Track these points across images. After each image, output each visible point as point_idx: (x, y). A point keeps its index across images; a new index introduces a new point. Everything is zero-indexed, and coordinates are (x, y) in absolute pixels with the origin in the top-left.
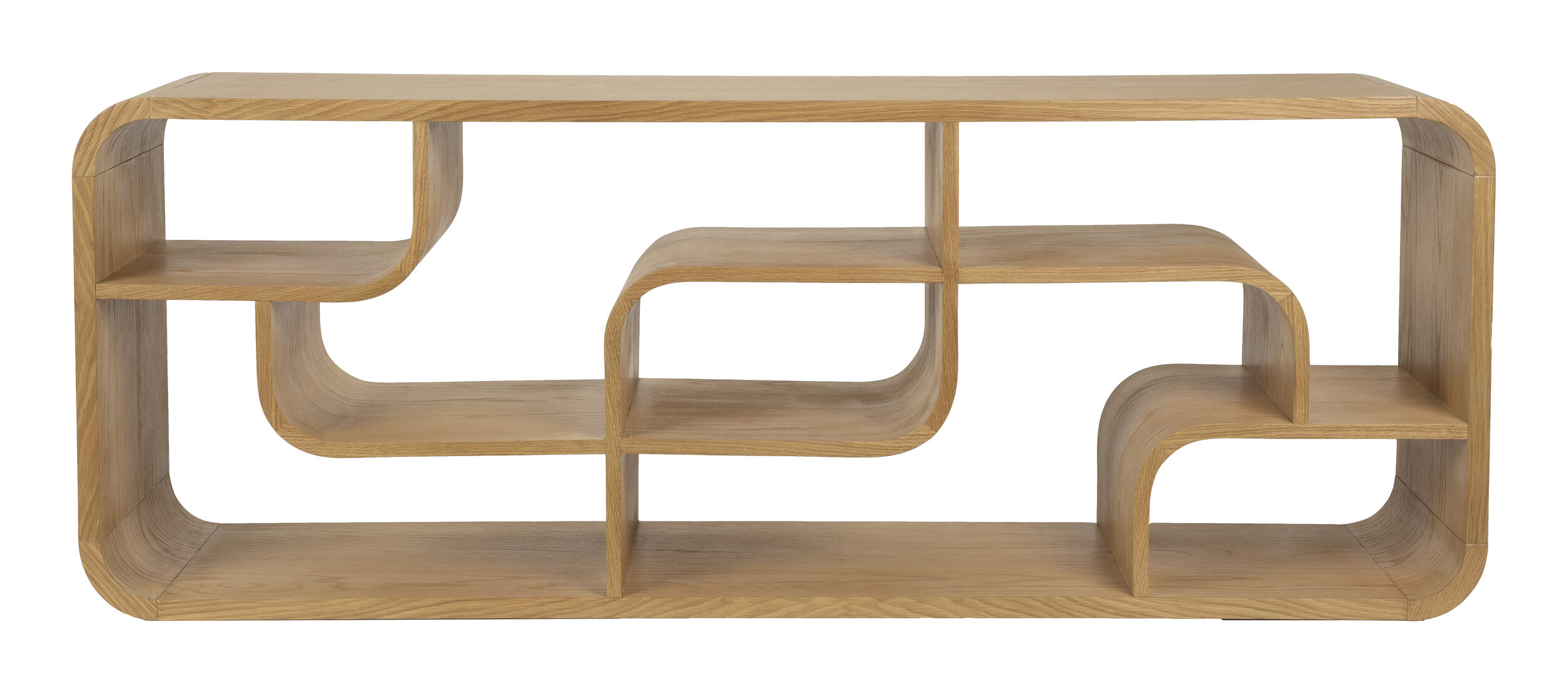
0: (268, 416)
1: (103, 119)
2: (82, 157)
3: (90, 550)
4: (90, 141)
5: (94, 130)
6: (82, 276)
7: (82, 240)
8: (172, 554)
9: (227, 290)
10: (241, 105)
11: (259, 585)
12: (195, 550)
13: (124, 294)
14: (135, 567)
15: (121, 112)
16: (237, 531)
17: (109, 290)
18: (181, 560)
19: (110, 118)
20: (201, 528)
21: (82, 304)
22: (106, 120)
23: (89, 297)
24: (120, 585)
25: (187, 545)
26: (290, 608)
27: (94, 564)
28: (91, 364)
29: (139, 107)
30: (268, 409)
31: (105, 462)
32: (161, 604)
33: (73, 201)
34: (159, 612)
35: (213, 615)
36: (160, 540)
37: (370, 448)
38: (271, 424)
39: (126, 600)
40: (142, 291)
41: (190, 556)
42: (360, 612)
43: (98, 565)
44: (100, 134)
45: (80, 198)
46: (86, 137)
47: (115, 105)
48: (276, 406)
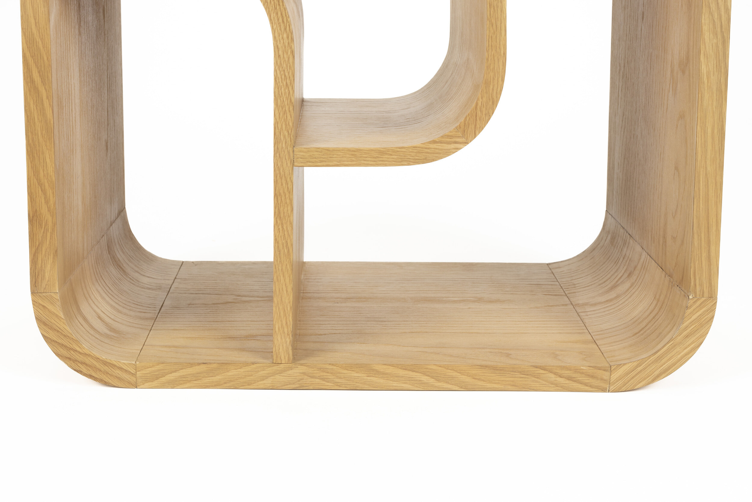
0: (447, 153)
1: (61, 350)
2: (111, 375)
3: (620, 378)
4: (90, 366)
5: (75, 361)
6: (263, 380)
7: (218, 378)
8: (634, 269)
9: (279, 202)
10: (35, 180)
11: (676, 168)
12: (631, 240)
13: (286, 330)
14: (646, 318)
15: (51, 328)
16: (614, 193)
17: (281, 347)
18: (642, 260)
19: (60, 341)
20: (609, 232)
21: (299, 381)
22: (62, 345)
23: (290, 372)
24: (668, 343)
25: (625, 249)
26: (709, 131)
27: (638, 373)
28: (377, 373)
29: (44, 306)
30: (440, 154)
31: (508, 355)
32: (695, 293)
33: (167, 388)
34: (706, 295)
35: (714, 228)
36: (617, 282)
37: (494, 21)
38: (458, 149)
39: (687, 336)
40: (281, 307)
41: (638, 249)
42: (719, 36)
43: (639, 369)
44: (80, 353)
45: (163, 379)
46: (84, 370)
47: (44, 336)
48: (434, 142)
